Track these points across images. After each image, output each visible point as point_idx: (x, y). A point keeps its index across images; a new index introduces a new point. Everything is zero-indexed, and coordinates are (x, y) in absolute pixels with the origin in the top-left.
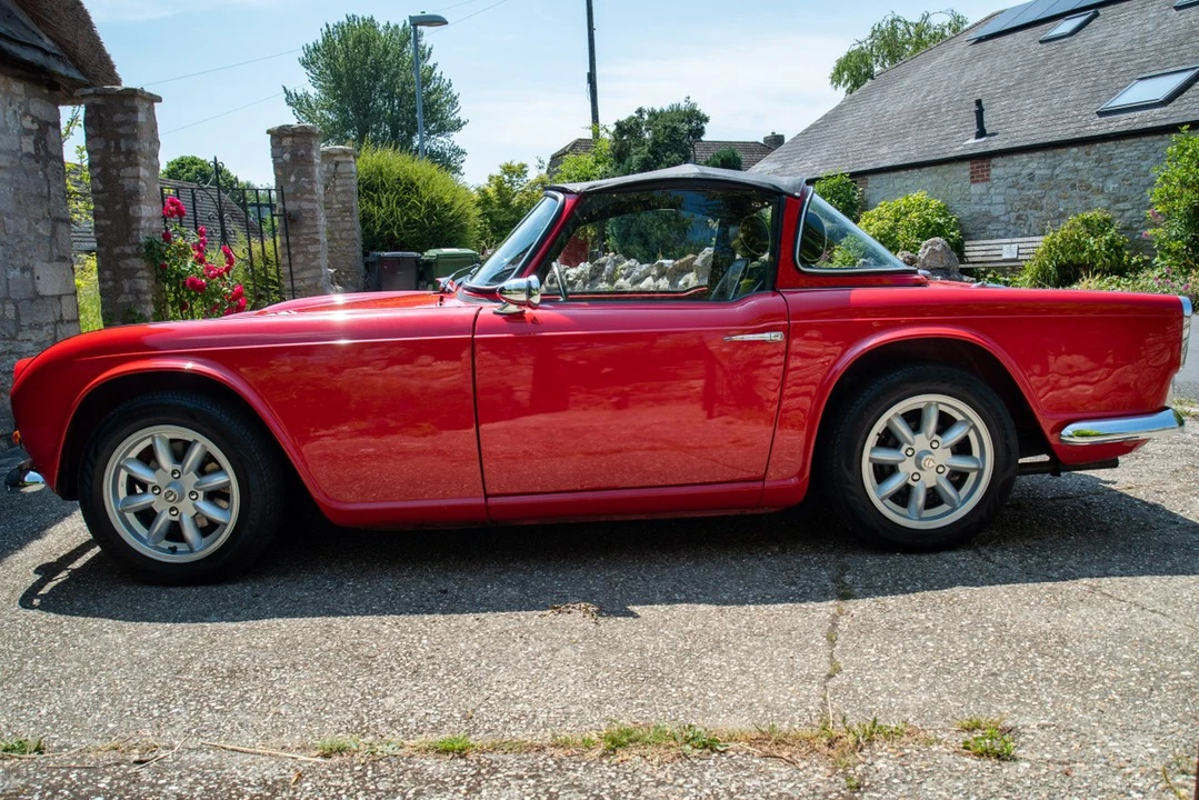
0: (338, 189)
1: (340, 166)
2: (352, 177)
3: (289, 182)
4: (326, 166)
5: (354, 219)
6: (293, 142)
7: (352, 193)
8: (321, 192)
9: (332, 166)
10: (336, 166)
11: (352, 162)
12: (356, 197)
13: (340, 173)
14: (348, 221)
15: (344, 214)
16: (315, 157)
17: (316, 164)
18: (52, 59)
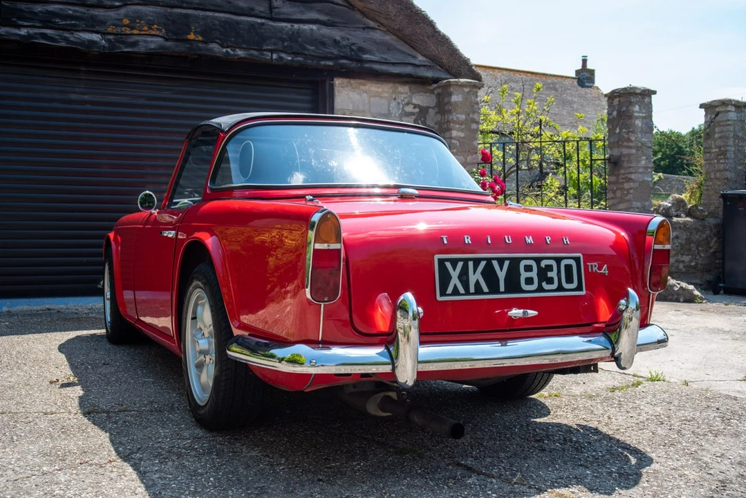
0: (717, 136)
1: (720, 115)
2: (729, 125)
3: (615, 133)
4: (709, 116)
5: (727, 161)
6: (619, 101)
7: (727, 138)
8: (643, 140)
9: (713, 116)
10: (717, 115)
11: (729, 111)
12: (731, 142)
13: (719, 122)
14: (723, 163)
15: (720, 157)
16: (636, 112)
17: (637, 118)
18: (422, 68)
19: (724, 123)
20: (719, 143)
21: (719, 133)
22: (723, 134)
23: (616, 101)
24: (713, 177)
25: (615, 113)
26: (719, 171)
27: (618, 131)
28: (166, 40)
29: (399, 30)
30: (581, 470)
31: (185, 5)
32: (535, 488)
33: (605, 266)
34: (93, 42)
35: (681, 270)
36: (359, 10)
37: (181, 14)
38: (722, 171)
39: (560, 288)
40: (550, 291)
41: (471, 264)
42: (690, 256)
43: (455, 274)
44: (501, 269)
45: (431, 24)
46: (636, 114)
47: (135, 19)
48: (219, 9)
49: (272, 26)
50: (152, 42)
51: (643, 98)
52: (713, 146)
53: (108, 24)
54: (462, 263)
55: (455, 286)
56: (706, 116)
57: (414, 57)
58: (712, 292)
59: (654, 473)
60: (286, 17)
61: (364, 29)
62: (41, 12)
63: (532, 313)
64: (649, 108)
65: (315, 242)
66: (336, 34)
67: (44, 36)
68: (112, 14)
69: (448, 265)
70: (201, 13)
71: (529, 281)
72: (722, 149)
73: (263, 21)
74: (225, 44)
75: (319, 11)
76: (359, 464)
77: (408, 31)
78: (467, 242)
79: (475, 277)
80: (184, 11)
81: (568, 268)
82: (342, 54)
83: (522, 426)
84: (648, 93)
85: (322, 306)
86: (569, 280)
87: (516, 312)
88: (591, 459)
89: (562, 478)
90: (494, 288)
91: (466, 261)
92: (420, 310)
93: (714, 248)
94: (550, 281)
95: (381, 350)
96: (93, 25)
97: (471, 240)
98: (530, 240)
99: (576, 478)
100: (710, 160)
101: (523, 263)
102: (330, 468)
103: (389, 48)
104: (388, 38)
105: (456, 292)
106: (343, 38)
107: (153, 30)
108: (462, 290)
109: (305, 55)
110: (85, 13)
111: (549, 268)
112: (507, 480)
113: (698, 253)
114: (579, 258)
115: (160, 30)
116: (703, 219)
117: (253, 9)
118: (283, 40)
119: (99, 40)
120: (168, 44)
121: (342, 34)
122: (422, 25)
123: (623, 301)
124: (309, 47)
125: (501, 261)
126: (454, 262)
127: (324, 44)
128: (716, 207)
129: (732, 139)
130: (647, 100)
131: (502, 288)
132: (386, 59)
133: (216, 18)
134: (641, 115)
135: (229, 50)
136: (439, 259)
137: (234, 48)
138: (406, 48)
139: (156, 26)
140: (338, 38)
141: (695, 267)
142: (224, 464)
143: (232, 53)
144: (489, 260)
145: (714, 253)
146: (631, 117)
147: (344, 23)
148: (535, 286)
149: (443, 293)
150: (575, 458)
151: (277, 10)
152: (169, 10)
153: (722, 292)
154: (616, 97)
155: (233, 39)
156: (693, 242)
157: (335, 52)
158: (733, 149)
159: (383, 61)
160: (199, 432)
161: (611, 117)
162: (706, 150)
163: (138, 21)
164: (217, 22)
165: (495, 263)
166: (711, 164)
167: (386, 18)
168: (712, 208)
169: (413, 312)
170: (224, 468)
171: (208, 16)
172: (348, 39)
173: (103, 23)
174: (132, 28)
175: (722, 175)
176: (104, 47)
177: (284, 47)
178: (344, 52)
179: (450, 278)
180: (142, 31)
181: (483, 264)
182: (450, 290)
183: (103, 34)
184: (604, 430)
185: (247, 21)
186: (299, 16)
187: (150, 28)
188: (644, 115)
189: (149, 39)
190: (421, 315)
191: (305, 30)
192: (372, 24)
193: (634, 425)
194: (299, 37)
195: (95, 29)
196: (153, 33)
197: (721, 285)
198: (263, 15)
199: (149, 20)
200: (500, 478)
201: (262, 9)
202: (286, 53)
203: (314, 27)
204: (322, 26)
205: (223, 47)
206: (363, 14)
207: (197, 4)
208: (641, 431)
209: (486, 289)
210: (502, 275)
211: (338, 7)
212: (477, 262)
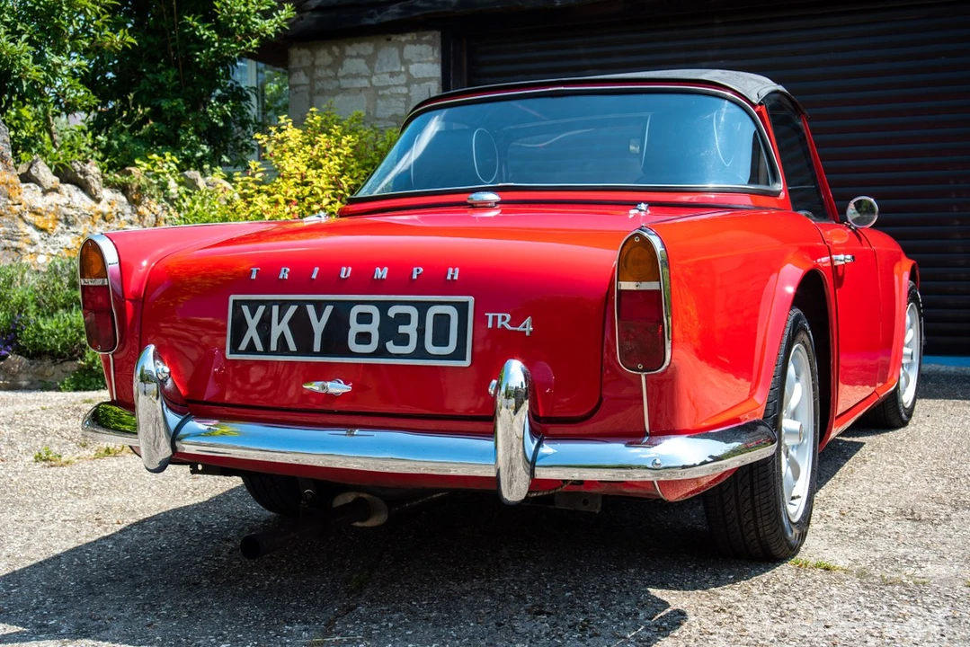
33: (528, 321)
39: (420, 353)
40: (399, 356)
41: (275, 309)
43: (253, 323)
44: (319, 318)
54: (265, 307)
55: (252, 341)
65: (81, 277)
69: (245, 309)
71: (364, 338)
78: (282, 277)
79: (280, 328)
81: (441, 321)
86: (441, 339)
90: (305, 347)
91: (269, 304)
92: (164, 369)
94: (404, 340)
97: (288, 274)
98: (381, 273)
101: (356, 310)
105: (251, 348)
108: (259, 347)
111: (405, 319)
114: (467, 302)
126: (254, 306)
131: (317, 348)
136: (235, 301)
144: (302, 305)
148: (372, 347)
149: (235, 350)
165: (311, 309)
179: (247, 327)
181: (293, 309)
182: (243, 346)
209: (292, 347)
210: (318, 327)
212: (284, 307)
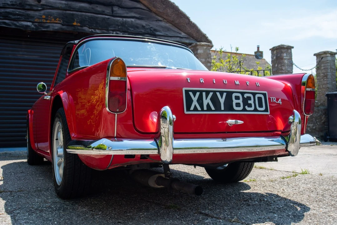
0: (322, 68)
1: (323, 58)
2: (328, 63)
3: (275, 67)
4: (318, 59)
5: (328, 79)
6: (277, 52)
7: (327, 69)
8: (289, 69)
9: (320, 59)
10: (322, 59)
11: (328, 56)
12: (329, 71)
13: (323, 62)
14: (326, 81)
15: (324, 78)
16: (285, 56)
17: (285, 59)
18: (184, 39)
19: (326, 62)
20: (323, 71)
21: (324, 66)
22: (325, 67)
23: (275, 52)
24: (321, 87)
25: (275, 58)
26: (324, 84)
27: (276, 65)
28: (63, 25)
29: (173, 21)
30: (271, 214)
31: (72, 9)
32: (246, 224)
33: (280, 100)
34: (27, 26)
35: (309, 131)
36: (154, 12)
37: (70, 14)
38: (326, 84)
39: (256, 110)
40: (250, 111)
41: (204, 94)
42: (313, 124)
43: (195, 99)
44: (222, 97)
45: (188, 18)
46: (285, 58)
47: (48, 16)
48: (87, 11)
49: (113, 19)
50: (56, 26)
51: (288, 50)
52: (321, 73)
53: (35, 18)
54: (199, 93)
55: (195, 106)
56: (317, 59)
57: (180, 34)
58: (324, 141)
59: (314, 215)
60: (120, 15)
61: (156, 21)
62: (3, 12)
63: (240, 122)
64: (290, 54)
65: (110, 76)
66: (143, 23)
67: (5, 23)
68: (37, 13)
69: (191, 94)
70: (79, 13)
71: (238, 105)
72: (325, 74)
73: (109, 17)
74: (91, 27)
75: (135, 13)
76: (144, 214)
77: (177, 22)
78: (201, 82)
79: (207, 101)
80: (71, 12)
81: (260, 99)
82: (146, 32)
83: (236, 194)
84: (290, 48)
85: (116, 115)
86: (261, 106)
87: (230, 122)
88: (276, 209)
89: (261, 219)
90: (218, 108)
91: (201, 92)
92: (174, 116)
93: (324, 120)
94: (250, 106)
95: (152, 142)
96: (28, 18)
97: (204, 81)
98: (237, 83)
99: (269, 218)
100: (319, 79)
101: (234, 95)
102: (126, 216)
103: (168, 29)
104: (168, 25)
105: (195, 109)
106: (146, 25)
107: (57, 20)
108: (199, 108)
109: (129, 32)
110: (24, 13)
111: (249, 98)
112: (229, 220)
113: (316, 123)
114: (266, 93)
115: (60, 21)
116: (318, 107)
117: (104, 12)
118: (118, 26)
119: (30, 25)
120: (64, 27)
121: (147, 23)
122: (183, 18)
123: (291, 117)
124: (130, 29)
125: (221, 93)
126: (194, 92)
127: (138, 28)
128: (324, 101)
129: (330, 69)
130: (289, 51)
131: (223, 108)
132: (167, 34)
133: (86, 16)
134: (287, 58)
135: (93, 30)
136: (185, 90)
137: (95, 29)
138: (176, 30)
139: (58, 19)
140: (144, 25)
141: (315, 129)
142: (66, 215)
143: (94, 31)
144: (215, 92)
145: (324, 122)
146: (282, 59)
147: (147, 18)
148: (241, 108)
149: (188, 110)
150: (267, 208)
151: (115, 12)
152: (64, 12)
153: (328, 141)
154: (275, 50)
155: (94, 25)
156: (314, 117)
157: (143, 31)
158: (330, 74)
159: (165, 35)
160: (58, 200)
161: (273, 59)
162: (318, 75)
163: (49, 16)
164: (87, 17)
165: (218, 94)
166: (320, 81)
167: (167, 16)
168: (322, 102)
169: (170, 118)
170: (65, 217)
171: (83, 15)
172: (149, 25)
173: (33, 17)
174: (47, 20)
175: (326, 86)
176: (33, 28)
177: (119, 29)
178: (147, 31)
179: (192, 101)
180: (52, 21)
181: (211, 94)
182: (192, 108)
183: (33, 22)
184: (282, 195)
185: (102, 17)
186: (126, 15)
187: (55, 20)
188: (288, 58)
189: (55, 25)
190: (175, 120)
191: (128, 21)
192: (160, 18)
193: (297, 193)
194: (126, 24)
195: (29, 20)
196: (56, 22)
197: (328, 137)
198: (109, 14)
199: (55, 16)
200: (224, 219)
201: (108, 12)
202: (119, 31)
203: (133, 20)
204: (137, 20)
205: (90, 29)
206: (155, 13)
207: (78, 9)
208: (302, 195)
209: (213, 108)
210: (222, 101)
211: (144, 11)
212: (208, 93)
